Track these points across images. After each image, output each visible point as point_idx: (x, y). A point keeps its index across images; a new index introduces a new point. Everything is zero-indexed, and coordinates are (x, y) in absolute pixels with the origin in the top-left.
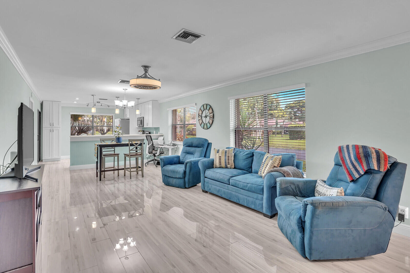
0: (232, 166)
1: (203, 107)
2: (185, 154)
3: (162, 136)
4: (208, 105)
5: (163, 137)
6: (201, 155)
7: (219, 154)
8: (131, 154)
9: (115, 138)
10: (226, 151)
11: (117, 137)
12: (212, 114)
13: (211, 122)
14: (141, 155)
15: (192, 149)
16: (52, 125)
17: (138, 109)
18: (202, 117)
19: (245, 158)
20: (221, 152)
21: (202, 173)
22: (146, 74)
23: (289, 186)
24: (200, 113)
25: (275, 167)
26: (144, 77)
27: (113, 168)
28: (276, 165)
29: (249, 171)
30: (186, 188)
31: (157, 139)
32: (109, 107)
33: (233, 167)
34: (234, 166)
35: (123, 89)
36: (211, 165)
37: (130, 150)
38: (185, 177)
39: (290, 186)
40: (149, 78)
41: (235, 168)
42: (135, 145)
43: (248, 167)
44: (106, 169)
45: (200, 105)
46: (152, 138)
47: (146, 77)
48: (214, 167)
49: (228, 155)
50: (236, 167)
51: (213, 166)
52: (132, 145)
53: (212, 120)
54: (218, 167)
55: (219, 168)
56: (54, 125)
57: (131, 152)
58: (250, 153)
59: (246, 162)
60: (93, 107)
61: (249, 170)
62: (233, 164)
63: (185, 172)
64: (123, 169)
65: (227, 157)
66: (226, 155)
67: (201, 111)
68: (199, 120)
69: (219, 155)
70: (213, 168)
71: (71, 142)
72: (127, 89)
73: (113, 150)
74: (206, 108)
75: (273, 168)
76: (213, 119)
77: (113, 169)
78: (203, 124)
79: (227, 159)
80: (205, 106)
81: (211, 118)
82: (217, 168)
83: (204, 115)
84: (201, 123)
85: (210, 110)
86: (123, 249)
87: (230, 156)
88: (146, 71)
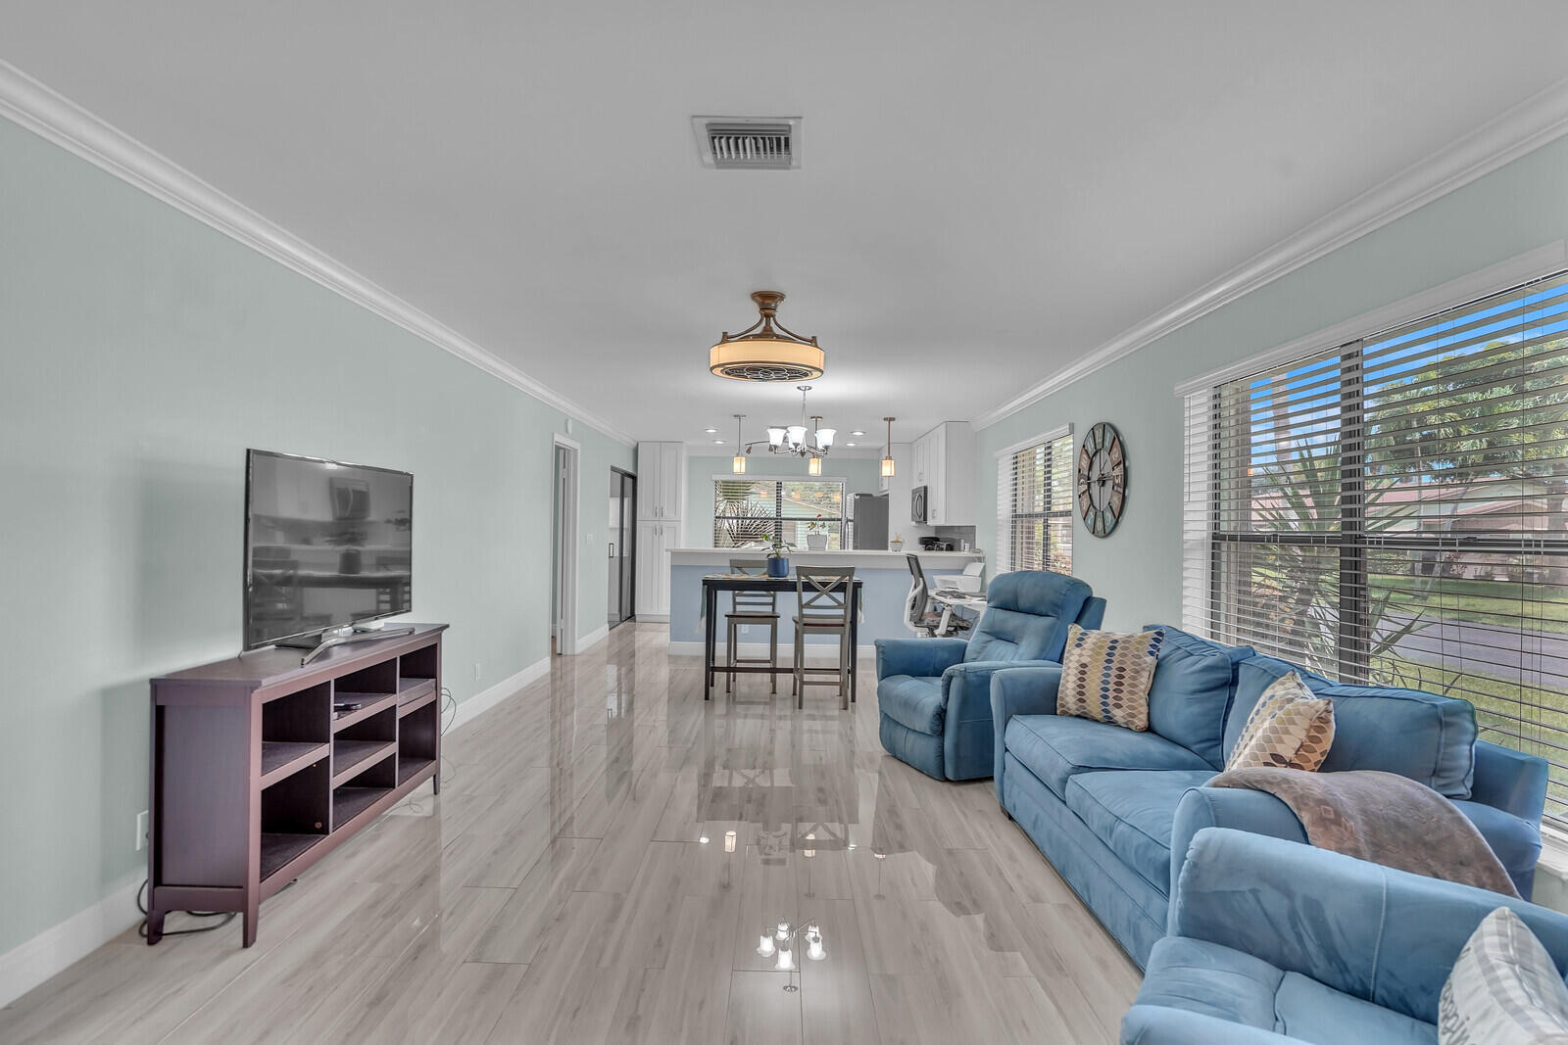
0: (1133, 716)
1: (1091, 440)
2: (988, 638)
3: (980, 560)
4: (1109, 428)
5: (982, 565)
6: (1042, 650)
7: (1084, 652)
8: (806, 620)
9: (765, 558)
10: (1116, 641)
11: (772, 557)
12: (1119, 471)
13: (1116, 502)
14: (843, 625)
15: (1013, 620)
16: (658, 513)
17: (890, 458)
18: (1089, 484)
19: (1197, 687)
20: (1094, 644)
21: (998, 728)
22: (768, 323)
23: (1249, 896)
24: (1085, 464)
25: (1278, 759)
26: (757, 337)
27: (768, 662)
28: (1288, 753)
29: (1207, 758)
30: (947, 780)
31: (960, 572)
33: (1141, 721)
34: (1144, 717)
35: (799, 388)
36: (1042, 701)
37: (801, 606)
38: (941, 734)
39: (1254, 892)
40: (779, 338)
41: (1150, 729)
42: (819, 587)
43: (1204, 733)
44: (739, 665)
45: (1083, 430)
46: (922, 568)
47: (767, 335)
48: (1058, 712)
49: (1120, 662)
50: (1158, 725)
51: (1053, 704)
52: (808, 587)
53: (1121, 496)
54: (1071, 712)
55: (1078, 716)
56: (665, 512)
57: (806, 611)
58: (1221, 664)
59: (1195, 709)
60: (738, 455)
61: (1212, 751)
62: (1145, 709)
63: (941, 714)
64: (790, 671)
65: (1114, 672)
66: (1112, 661)
67: (1085, 456)
68: (1080, 496)
69: (1081, 655)
70: (1056, 714)
71: (672, 566)
72: (810, 389)
73: (770, 600)
74: (1101, 440)
75: (1267, 764)
76: (1124, 491)
77: (768, 665)
78: (1091, 514)
79: (1113, 679)
80: (1099, 434)
81: (1118, 485)
82: (1071, 715)
83: (1095, 475)
84: (1085, 508)
85: (1115, 449)
86: (758, 949)
87: (1128, 666)
88: (767, 312)
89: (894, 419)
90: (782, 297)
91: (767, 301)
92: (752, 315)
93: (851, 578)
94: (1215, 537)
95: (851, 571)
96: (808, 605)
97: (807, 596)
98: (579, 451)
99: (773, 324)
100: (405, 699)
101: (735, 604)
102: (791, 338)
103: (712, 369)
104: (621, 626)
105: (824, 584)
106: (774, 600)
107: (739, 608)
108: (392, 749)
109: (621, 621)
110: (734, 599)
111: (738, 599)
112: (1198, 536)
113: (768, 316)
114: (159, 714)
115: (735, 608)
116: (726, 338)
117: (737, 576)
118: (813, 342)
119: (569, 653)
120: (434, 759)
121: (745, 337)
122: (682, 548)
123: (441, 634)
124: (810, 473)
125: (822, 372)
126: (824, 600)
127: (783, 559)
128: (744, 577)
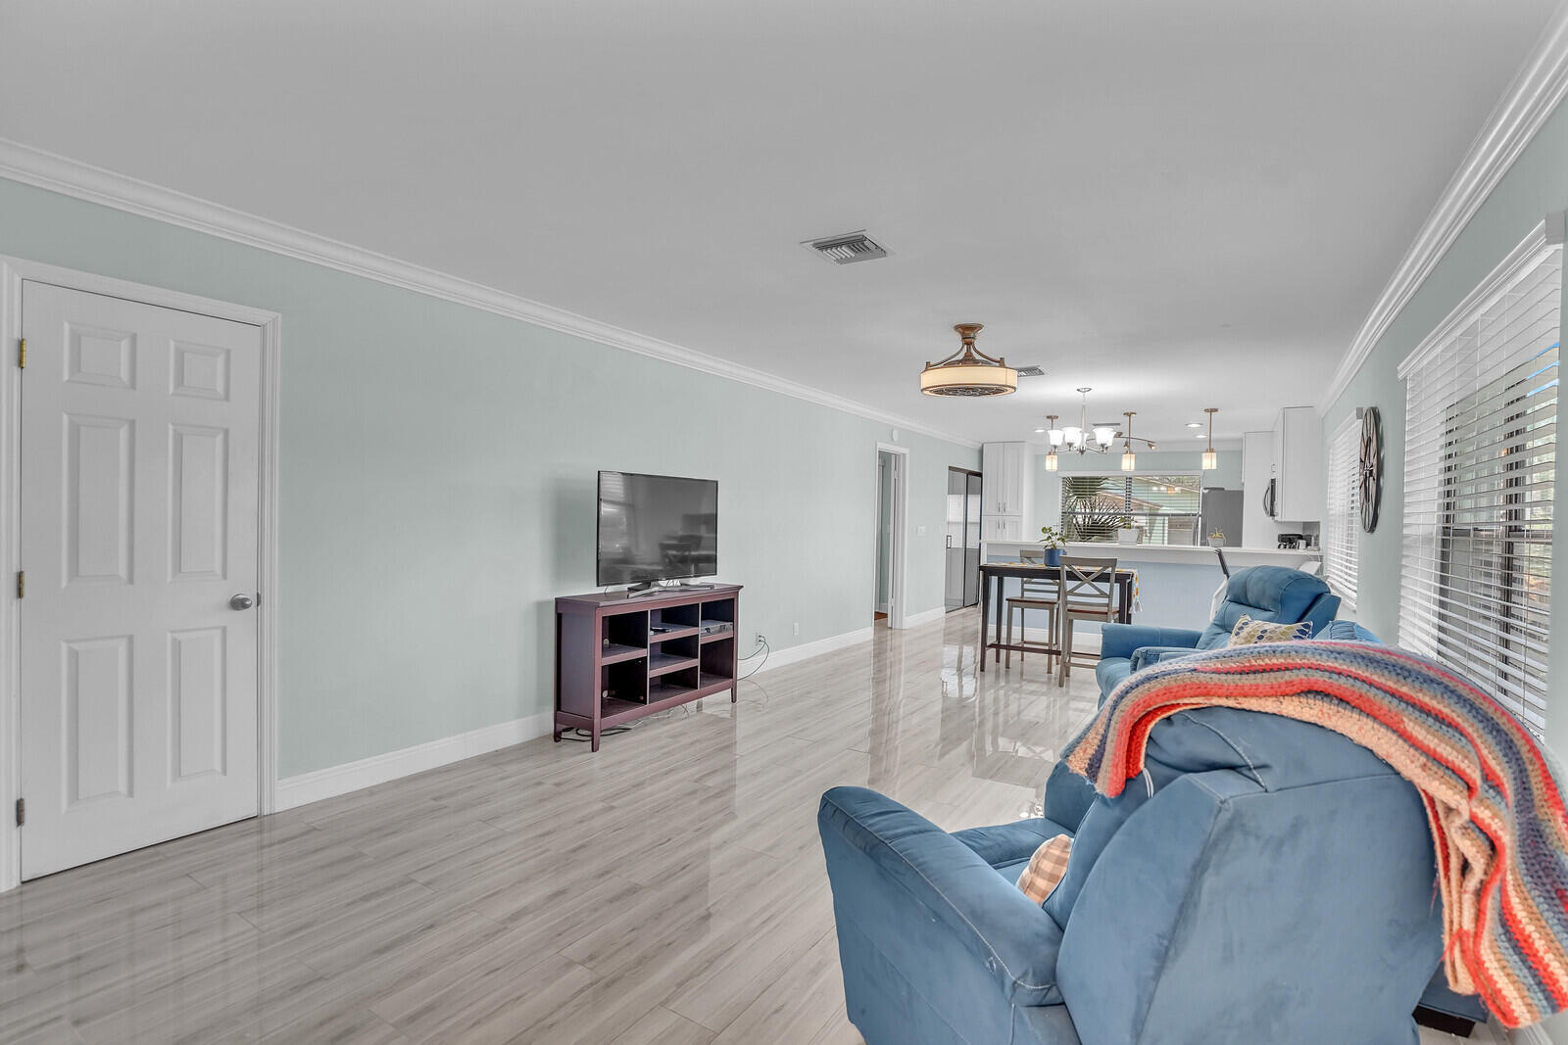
11: (1048, 548)
16: (1001, 508)
17: (1212, 451)
22: (968, 351)
32: (1151, 446)
40: (978, 362)
42: (1082, 576)
44: (1025, 646)
47: (968, 360)
52: (1072, 576)
56: (1008, 506)
88: (968, 342)
89: (1216, 410)
90: (980, 327)
91: (967, 332)
92: (954, 345)
93: (1113, 570)
94: (1445, 531)
95: (1113, 563)
96: (1072, 592)
97: (1070, 585)
98: (908, 457)
99: (973, 351)
100: (707, 632)
101: (1023, 590)
102: (988, 361)
103: (922, 390)
104: (964, 610)
105: (1087, 574)
106: (1059, 588)
107: (1026, 594)
108: (696, 662)
109: (964, 606)
110: (1023, 586)
111: (1026, 586)
112: (1421, 531)
113: (969, 344)
114: (559, 617)
115: (1023, 594)
116: (929, 366)
117: (1027, 565)
118: (1001, 363)
119: (898, 627)
120: (732, 677)
121: (949, 363)
122: (1024, 540)
123: (738, 593)
124: (1123, 468)
125: (1015, 388)
126: (1086, 589)
127: (1059, 550)
128: (1032, 566)
